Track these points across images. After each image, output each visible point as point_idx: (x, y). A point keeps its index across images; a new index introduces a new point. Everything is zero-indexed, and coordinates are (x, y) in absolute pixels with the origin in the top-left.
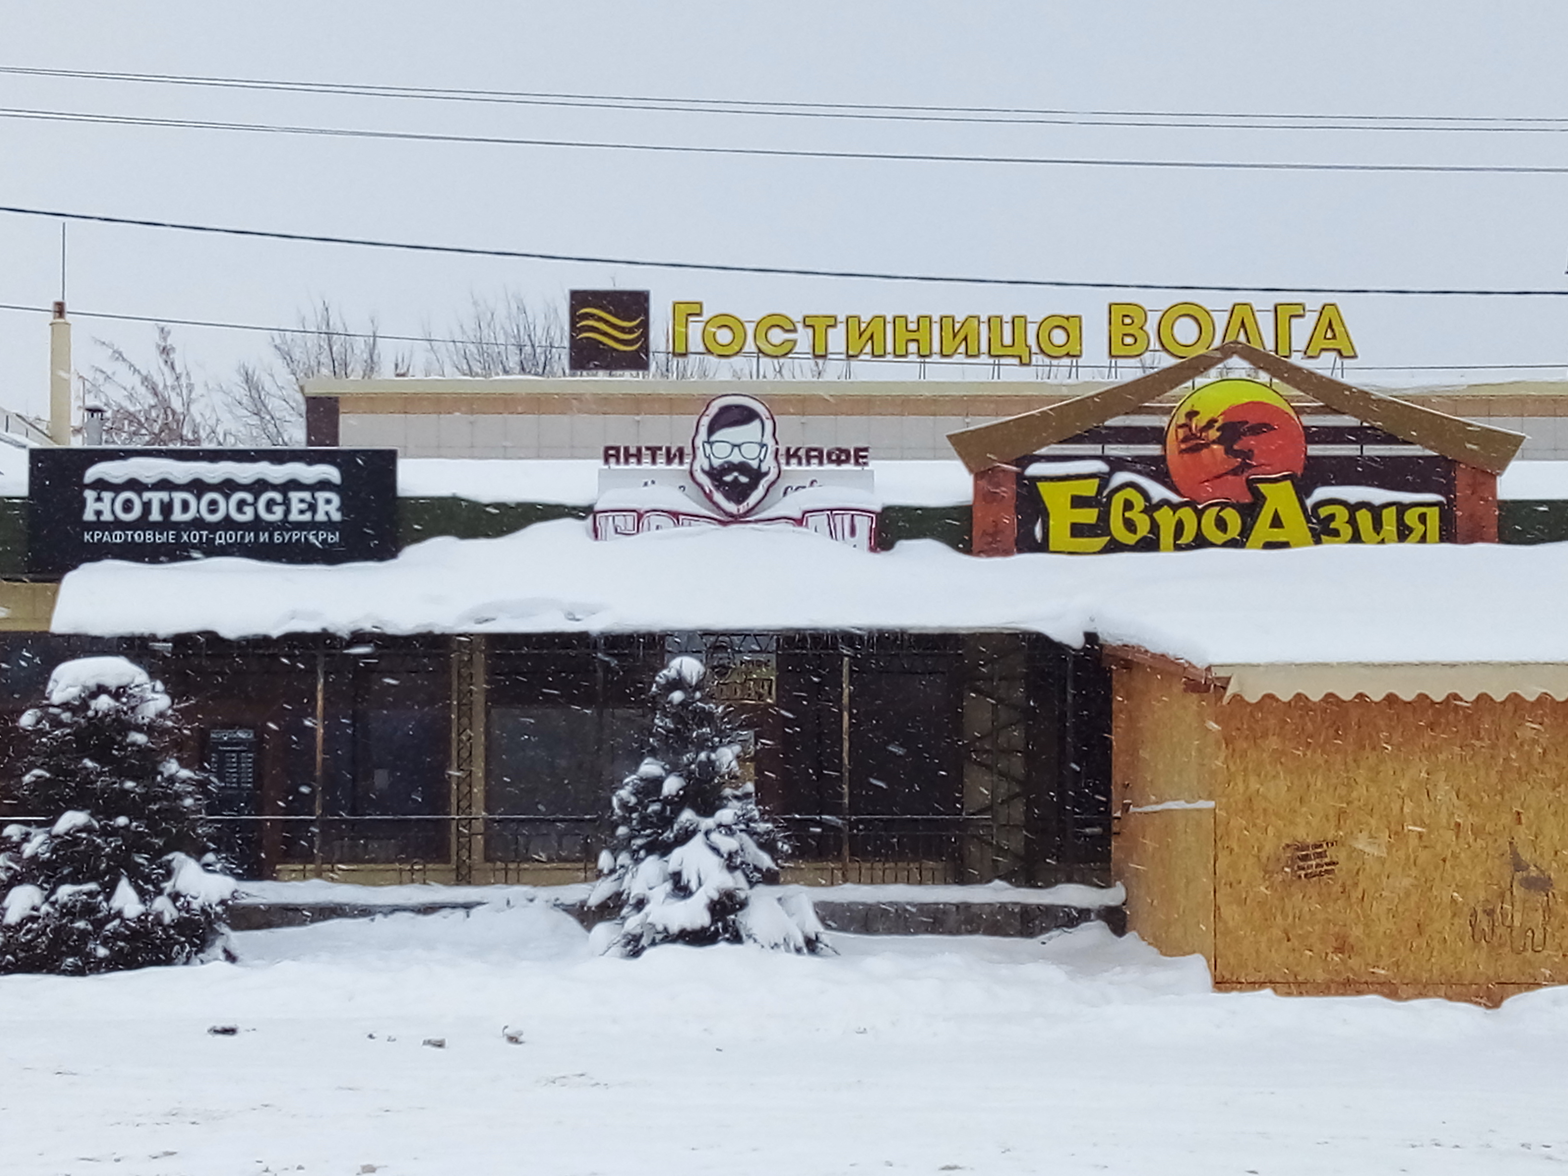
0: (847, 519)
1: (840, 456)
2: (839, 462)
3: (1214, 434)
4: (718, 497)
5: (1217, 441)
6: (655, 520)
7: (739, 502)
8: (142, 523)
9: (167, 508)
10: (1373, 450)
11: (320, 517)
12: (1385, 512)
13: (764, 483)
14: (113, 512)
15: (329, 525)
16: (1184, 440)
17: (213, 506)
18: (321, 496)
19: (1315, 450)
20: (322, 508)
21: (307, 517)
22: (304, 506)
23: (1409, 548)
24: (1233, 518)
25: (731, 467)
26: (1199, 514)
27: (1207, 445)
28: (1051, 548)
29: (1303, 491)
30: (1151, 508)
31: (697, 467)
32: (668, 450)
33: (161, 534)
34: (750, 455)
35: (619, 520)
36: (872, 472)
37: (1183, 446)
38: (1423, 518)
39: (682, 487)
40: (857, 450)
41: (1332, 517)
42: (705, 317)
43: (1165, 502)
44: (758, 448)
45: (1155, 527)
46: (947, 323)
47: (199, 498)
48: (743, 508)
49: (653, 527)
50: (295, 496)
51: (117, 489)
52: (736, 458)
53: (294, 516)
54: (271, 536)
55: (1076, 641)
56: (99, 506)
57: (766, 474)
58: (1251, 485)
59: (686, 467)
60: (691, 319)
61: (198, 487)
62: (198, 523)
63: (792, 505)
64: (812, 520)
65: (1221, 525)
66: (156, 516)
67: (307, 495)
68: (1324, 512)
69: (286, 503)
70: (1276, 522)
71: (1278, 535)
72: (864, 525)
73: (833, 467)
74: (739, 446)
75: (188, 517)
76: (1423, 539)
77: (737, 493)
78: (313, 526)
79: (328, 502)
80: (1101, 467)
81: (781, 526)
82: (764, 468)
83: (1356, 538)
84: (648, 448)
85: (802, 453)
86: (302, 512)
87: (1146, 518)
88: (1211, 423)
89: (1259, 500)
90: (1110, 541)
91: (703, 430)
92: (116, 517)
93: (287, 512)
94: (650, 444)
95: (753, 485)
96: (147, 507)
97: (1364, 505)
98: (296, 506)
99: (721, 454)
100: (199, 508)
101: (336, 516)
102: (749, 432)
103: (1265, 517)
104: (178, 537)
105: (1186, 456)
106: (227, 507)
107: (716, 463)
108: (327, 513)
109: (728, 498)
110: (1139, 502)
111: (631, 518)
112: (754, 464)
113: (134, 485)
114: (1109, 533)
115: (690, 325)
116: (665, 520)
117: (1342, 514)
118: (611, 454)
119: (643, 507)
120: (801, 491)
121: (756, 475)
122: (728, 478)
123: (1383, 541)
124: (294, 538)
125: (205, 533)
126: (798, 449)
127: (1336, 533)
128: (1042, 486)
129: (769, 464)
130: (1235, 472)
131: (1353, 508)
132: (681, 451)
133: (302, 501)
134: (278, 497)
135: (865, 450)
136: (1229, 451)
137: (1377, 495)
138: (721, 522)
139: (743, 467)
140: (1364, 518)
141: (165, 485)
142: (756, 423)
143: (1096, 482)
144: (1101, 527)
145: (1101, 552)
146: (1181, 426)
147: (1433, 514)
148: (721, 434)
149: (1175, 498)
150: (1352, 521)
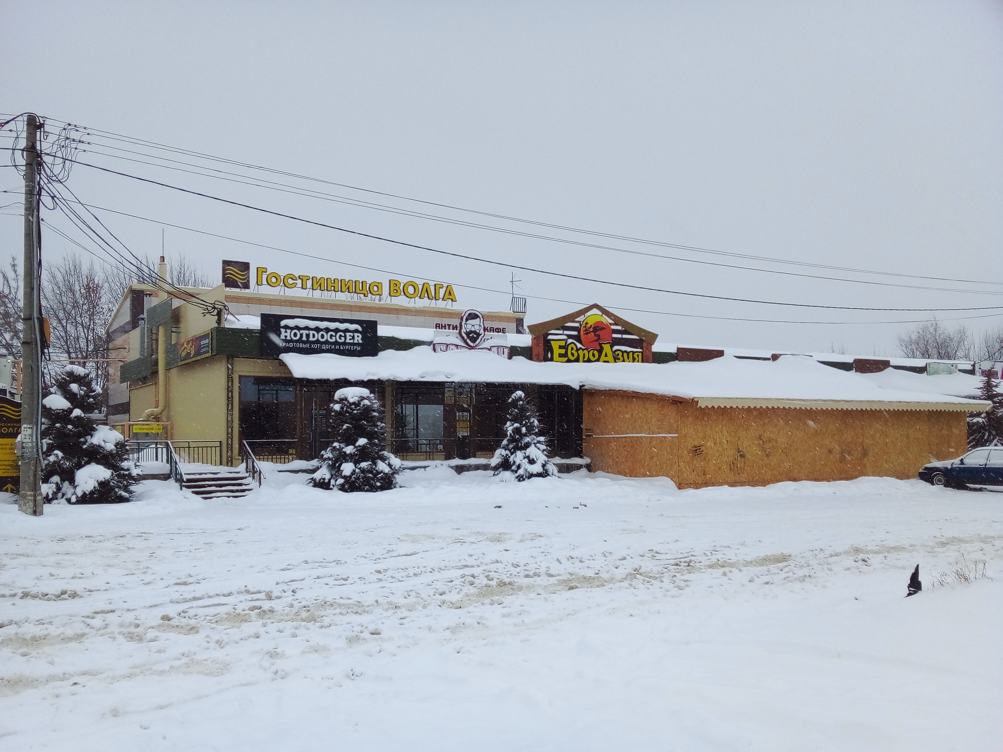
0: (502, 349)
1: (498, 330)
2: (498, 332)
3: (591, 329)
4: (468, 341)
5: (592, 332)
6: (452, 347)
7: (474, 343)
8: (300, 341)
9: (308, 336)
10: (625, 336)
11: (356, 341)
12: (630, 354)
13: (480, 337)
14: (290, 337)
15: (358, 344)
16: (585, 331)
17: (323, 336)
18: (356, 335)
19: (614, 336)
20: (356, 338)
21: (352, 341)
22: (351, 338)
23: (636, 364)
24: (596, 353)
25: (471, 332)
26: (589, 352)
27: (590, 333)
28: (554, 360)
29: (612, 347)
30: (577, 350)
31: (462, 331)
32: (453, 325)
33: (305, 345)
34: (477, 328)
35: (442, 347)
36: (507, 335)
37: (585, 333)
38: (638, 356)
39: (457, 337)
40: (503, 329)
41: (618, 355)
42: (268, 273)
43: (581, 348)
44: (479, 326)
45: (578, 355)
46: (343, 281)
47: (318, 333)
48: (475, 344)
49: (451, 349)
50: (348, 334)
51: (292, 329)
52: (473, 329)
53: (348, 341)
54: (340, 347)
55: (577, 388)
56: (286, 334)
57: (481, 334)
58: (600, 345)
59: (458, 331)
60: (263, 273)
61: (317, 330)
62: (318, 341)
63: (487, 344)
64: (493, 349)
65: (594, 355)
66: (304, 338)
67: (351, 334)
68: (617, 353)
69: (345, 337)
70: (606, 356)
71: (606, 359)
72: (506, 351)
73: (497, 333)
74: (474, 326)
75: (315, 339)
76: (638, 361)
77: (474, 340)
78: (353, 344)
79: (358, 336)
80: (564, 337)
81: (484, 350)
82: (480, 333)
83: (624, 361)
84: (448, 325)
85: (489, 329)
86: (350, 339)
87: (576, 352)
88: (591, 326)
89: (602, 349)
90: (568, 359)
91: (464, 320)
92: (291, 339)
93: (345, 339)
94: (448, 324)
95: (478, 338)
96: (301, 335)
97: (626, 352)
98: (348, 338)
99: (469, 328)
100: (318, 336)
101: (361, 341)
102: (476, 322)
103: (604, 354)
104: (310, 346)
105: (585, 335)
106: (327, 337)
107: (468, 330)
108: (358, 340)
109: (471, 341)
110: (575, 349)
111: (445, 346)
112: (478, 331)
113: (297, 328)
114: (568, 357)
115: (263, 275)
116: (454, 347)
117: (621, 354)
118: (438, 326)
119: (448, 344)
120: (488, 340)
121: (478, 335)
122: (471, 335)
123: (629, 362)
124: (347, 348)
125: (319, 345)
126: (488, 327)
127: (619, 359)
128: (552, 342)
129: (482, 331)
130: (596, 341)
131: (623, 352)
132: (456, 326)
133: (350, 336)
134: (343, 334)
135: (505, 329)
136: (595, 335)
137: (629, 349)
138: (469, 349)
139: (475, 332)
140: (625, 354)
141: (307, 328)
142: (478, 319)
143: (565, 341)
144: (565, 355)
145: (566, 362)
146: (584, 327)
147: (640, 354)
148: (470, 322)
149: (583, 348)
150: (623, 356)
